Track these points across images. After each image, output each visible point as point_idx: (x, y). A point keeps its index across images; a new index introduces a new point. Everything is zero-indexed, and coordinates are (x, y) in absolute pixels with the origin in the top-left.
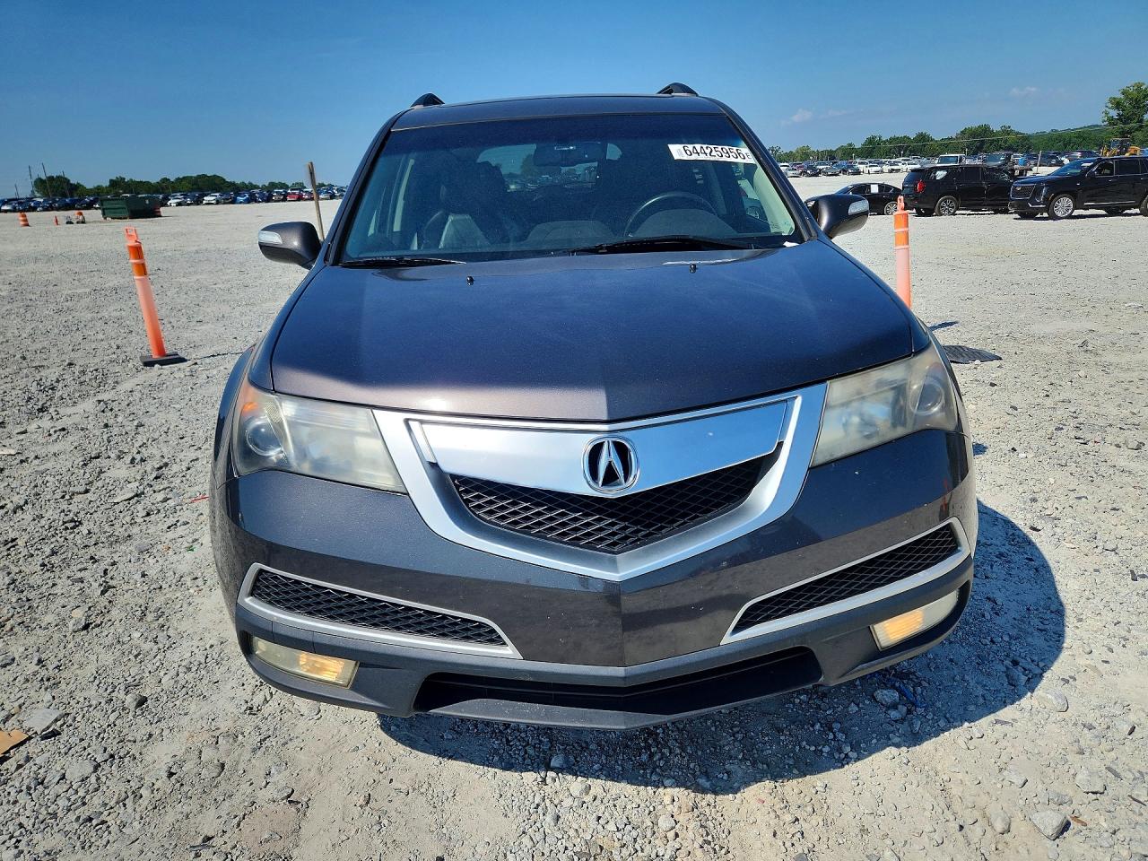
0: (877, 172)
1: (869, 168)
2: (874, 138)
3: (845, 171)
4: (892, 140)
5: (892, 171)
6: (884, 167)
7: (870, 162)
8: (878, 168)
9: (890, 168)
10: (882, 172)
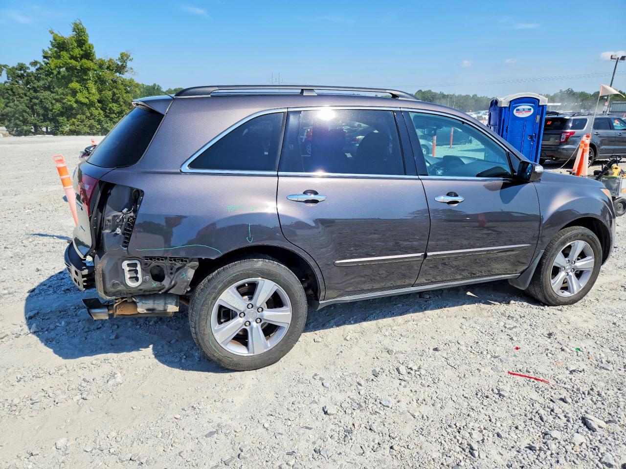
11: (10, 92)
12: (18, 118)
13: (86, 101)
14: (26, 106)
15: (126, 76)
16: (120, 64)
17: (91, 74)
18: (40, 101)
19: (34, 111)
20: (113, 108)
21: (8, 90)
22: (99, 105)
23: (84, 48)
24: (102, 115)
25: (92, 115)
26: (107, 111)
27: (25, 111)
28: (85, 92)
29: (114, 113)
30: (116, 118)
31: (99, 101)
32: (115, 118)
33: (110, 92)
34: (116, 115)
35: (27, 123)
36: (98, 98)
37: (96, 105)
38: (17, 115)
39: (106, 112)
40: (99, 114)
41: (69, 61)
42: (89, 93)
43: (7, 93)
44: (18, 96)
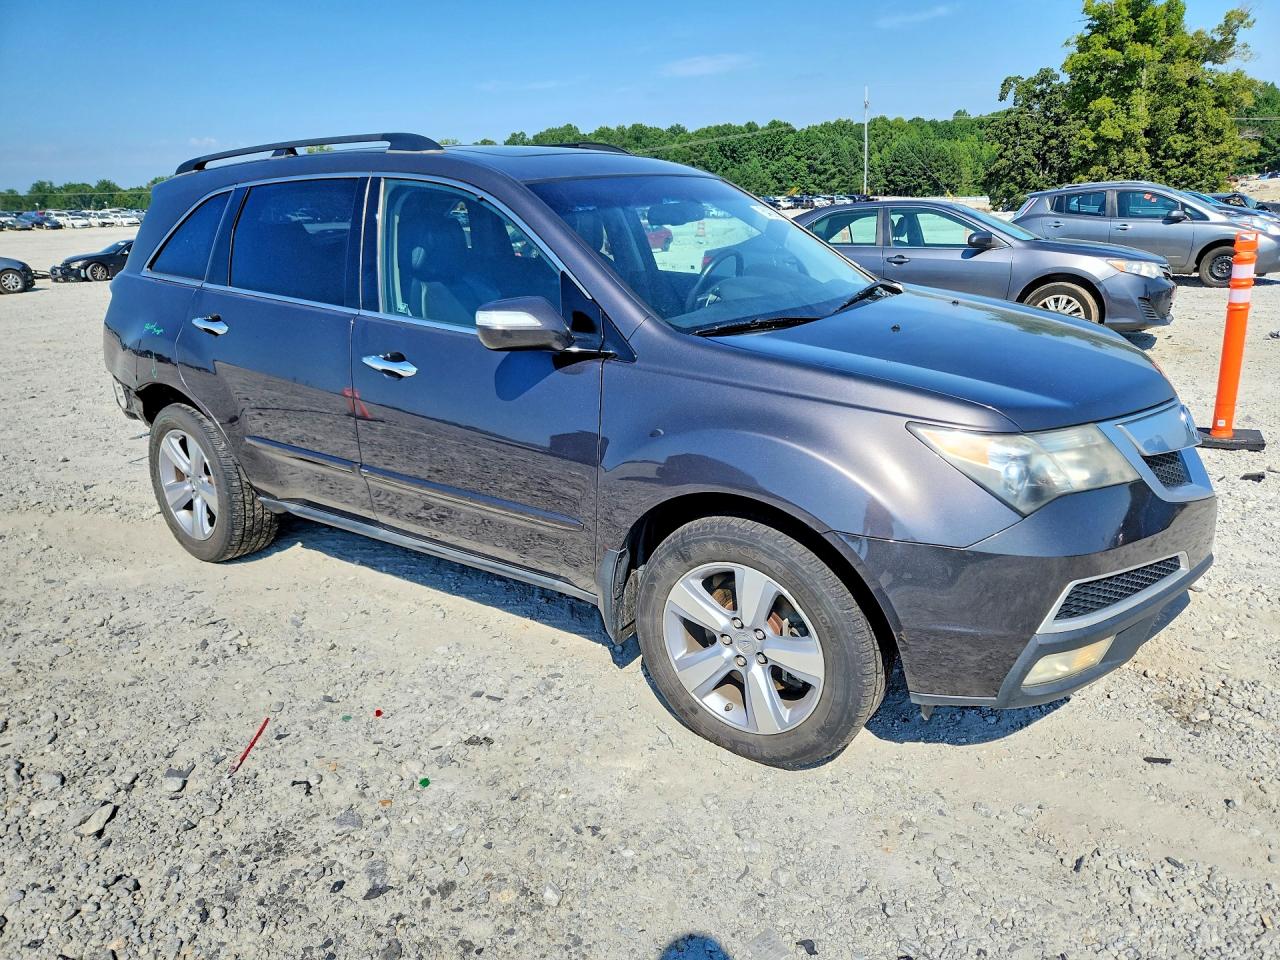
0: (85, 226)
1: (73, 221)
2: (43, 184)
3: (40, 225)
4: (68, 188)
5: (104, 225)
6: (91, 220)
7: (70, 214)
8: (84, 222)
9: (101, 221)
10: (91, 226)
11: (1012, 129)
12: (1013, 179)
13: (1117, 134)
14: (1034, 154)
15: (1227, 68)
16: (1218, 38)
17: (1144, 74)
18: (1061, 142)
19: (1045, 163)
20: (1174, 146)
21: (1010, 125)
22: (1146, 140)
23: (1141, 19)
24: (1146, 162)
25: (1122, 163)
26: (1159, 152)
27: (1028, 164)
28: (1121, 116)
29: (1173, 156)
30: (1177, 167)
31: (1147, 133)
32: (1173, 167)
33: (1178, 109)
34: (1178, 160)
35: (1028, 187)
36: (1145, 125)
37: (1138, 141)
38: (1013, 173)
39: (1157, 155)
40: (1141, 161)
41: (1104, 52)
42: (1129, 116)
43: (1008, 131)
44: (1024, 136)
